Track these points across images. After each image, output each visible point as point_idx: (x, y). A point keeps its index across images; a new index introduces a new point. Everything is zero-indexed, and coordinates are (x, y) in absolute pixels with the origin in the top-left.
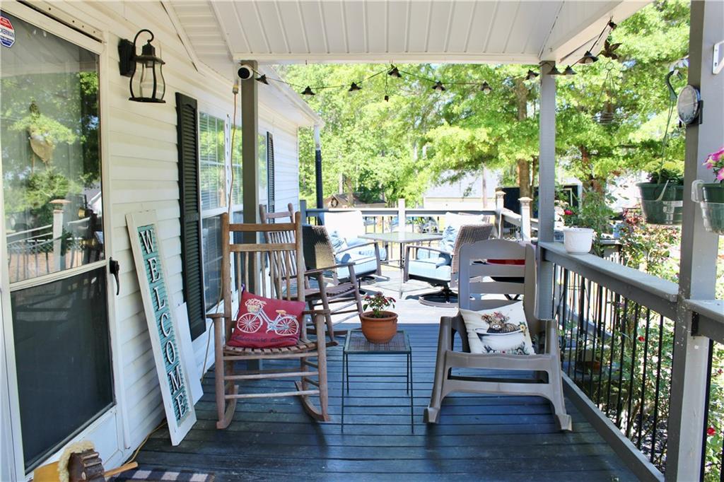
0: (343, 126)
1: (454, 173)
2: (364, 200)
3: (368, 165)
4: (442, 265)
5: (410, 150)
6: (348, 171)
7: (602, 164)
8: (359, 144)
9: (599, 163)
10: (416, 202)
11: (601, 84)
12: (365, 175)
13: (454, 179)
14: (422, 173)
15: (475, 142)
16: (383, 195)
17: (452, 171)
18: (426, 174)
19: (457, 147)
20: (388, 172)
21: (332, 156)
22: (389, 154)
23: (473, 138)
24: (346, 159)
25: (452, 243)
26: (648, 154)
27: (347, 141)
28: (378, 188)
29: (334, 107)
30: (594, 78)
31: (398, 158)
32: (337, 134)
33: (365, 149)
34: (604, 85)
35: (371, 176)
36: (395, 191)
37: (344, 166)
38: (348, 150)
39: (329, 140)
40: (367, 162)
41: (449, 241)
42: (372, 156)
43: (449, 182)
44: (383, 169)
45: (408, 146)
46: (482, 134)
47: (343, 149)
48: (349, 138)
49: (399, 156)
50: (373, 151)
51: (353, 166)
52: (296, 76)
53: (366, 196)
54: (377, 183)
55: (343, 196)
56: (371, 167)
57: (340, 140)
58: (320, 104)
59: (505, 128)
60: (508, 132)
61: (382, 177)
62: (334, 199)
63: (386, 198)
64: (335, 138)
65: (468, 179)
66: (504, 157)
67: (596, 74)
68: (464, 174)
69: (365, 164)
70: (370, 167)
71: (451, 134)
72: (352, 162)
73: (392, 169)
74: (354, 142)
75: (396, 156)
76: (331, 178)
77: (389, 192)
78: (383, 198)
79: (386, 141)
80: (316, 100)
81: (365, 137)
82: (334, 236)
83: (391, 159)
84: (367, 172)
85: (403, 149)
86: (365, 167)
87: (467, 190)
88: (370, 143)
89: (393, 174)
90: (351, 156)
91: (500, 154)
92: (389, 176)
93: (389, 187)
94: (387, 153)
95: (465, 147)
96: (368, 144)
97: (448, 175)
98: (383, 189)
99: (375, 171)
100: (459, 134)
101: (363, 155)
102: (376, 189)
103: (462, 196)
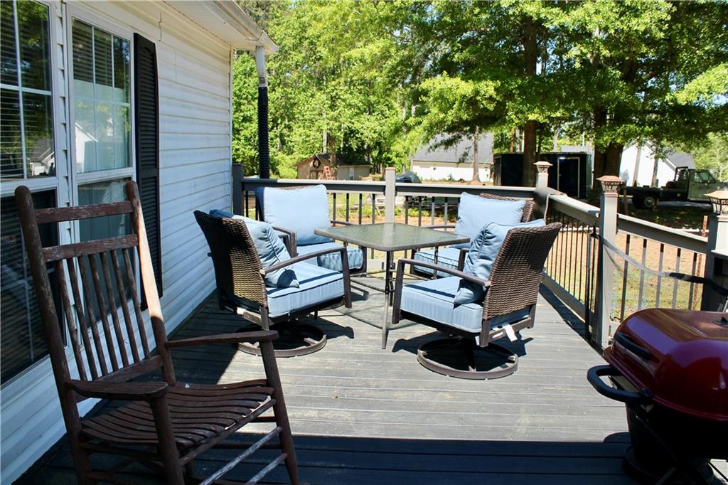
0: (327, 81)
1: (447, 136)
2: (348, 161)
3: (353, 123)
4: (465, 302)
5: (398, 109)
6: (330, 129)
7: (624, 131)
8: (344, 100)
9: (621, 129)
10: (403, 165)
11: (642, 28)
12: (350, 134)
13: (448, 143)
14: (412, 133)
15: (479, 98)
16: (368, 156)
17: (446, 134)
18: (418, 133)
19: (457, 103)
20: (375, 132)
21: (314, 113)
22: (376, 113)
23: (477, 93)
24: (329, 116)
25: (488, 263)
26: (681, 121)
27: (332, 98)
28: (363, 148)
29: (318, 60)
30: (634, 21)
31: (386, 118)
32: (321, 90)
33: (350, 106)
34: (645, 32)
35: (357, 135)
36: (380, 153)
37: (328, 124)
38: (333, 107)
39: (312, 96)
40: (353, 121)
41: (482, 257)
42: (357, 114)
43: (443, 147)
44: (369, 127)
45: (396, 105)
46: (488, 88)
47: (326, 106)
48: (334, 94)
49: (386, 116)
50: (359, 109)
51: (337, 124)
52: (278, 25)
53: (351, 157)
54: (363, 143)
55: (326, 156)
56: (357, 126)
57: (324, 97)
58: (303, 55)
59: (517, 83)
60: (519, 88)
61: (368, 136)
62: (315, 159)
63: (371, 160)
64: (319, 94)
65: (465, 143)
66: (514, 117)
67: (636, 16)
68: (460, 137)
69: (350, 122)
70: (355, 125)
71: (449, 86)
72: (336, 120)
73: (378, 128)
74: (339, 98)
75: (383, 115)
76: (311, 137)
77: (375, 153)
78: (369, 159)
79: (373, 99)
80: (299, 51)
81: (351, 93)
82: (261, 239)
83: (378, 118)
84: (352, 132)
85: (390, 108)
86: (350, 125)
87: (464, 155)
88: (357, 100)
89: (380, 134)
90: (335, 113)
91: (510, 113)
92: (375, 136)
93: (375, 148)
94: (374, 112)
95: (466, 102)
96: (354, 101)
97: (442, 138)
98: (370, 149)
99: (362, 130)
100: (461, 87)
101: (349, 112)
102: (361, 150)
103: (458, 161)
